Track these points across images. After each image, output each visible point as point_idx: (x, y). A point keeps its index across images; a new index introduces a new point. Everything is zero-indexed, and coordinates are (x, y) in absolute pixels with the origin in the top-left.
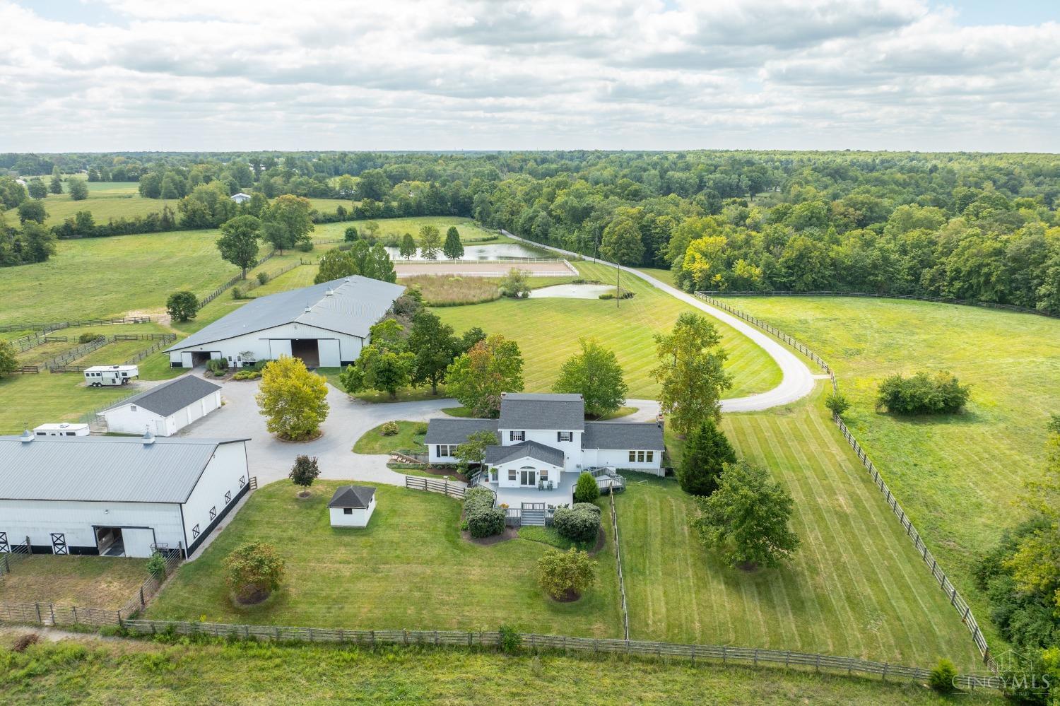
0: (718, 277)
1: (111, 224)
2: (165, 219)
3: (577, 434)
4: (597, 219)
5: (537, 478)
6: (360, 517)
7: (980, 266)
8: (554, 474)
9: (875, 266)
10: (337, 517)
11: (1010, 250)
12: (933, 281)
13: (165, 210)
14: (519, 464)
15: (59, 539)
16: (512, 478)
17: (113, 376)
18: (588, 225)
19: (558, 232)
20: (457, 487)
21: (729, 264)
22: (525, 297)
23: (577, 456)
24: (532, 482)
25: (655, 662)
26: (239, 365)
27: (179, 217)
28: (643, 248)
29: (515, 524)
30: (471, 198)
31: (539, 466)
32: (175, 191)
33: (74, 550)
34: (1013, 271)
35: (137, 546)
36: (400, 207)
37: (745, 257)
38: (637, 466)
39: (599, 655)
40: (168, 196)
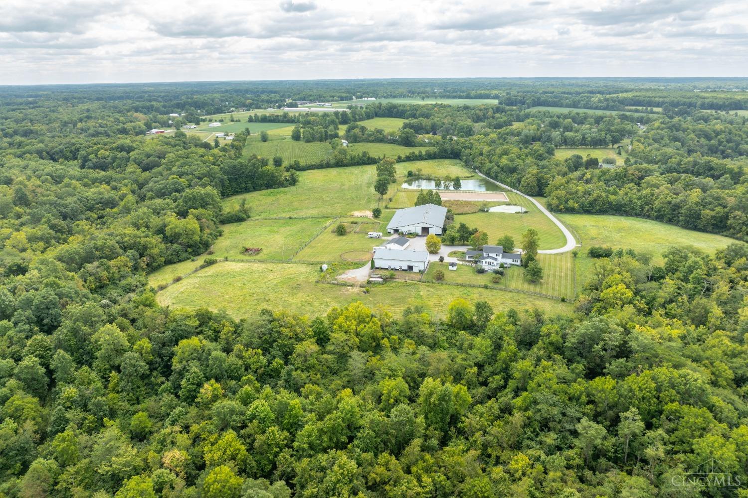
0: (562, 206)
1: (306, 164)
2: (327, 163)
3: (501, 255)
4: (520, 173)
6: (455, 268)
7: (662, 207)
8: (495, 263)
9: (626, 204)
10: (450, 268)
11: (673, 202)
12: (648, 211)
13: (327, 158)
14: (488, 260)
15: (400, 268)
16: (486, 263)
17: (376, 235)
18: (515, 175)
19: (502, 176)
20: (474, 265)
21: (567, 201)
22: (487, 211)
23: (500, 260)
24: (490, 264)
25: (511, 292)
26: (406, 234)
27: (332, 162)
28: (537, 189)
29: (487, 271)
30: (460, 150)
31: (492, 261)
33: (403, 270)
34: (674, 210)
35: (415, 270)
36: (426, 154)
37: (573, 199)
38: (514, 263)
39: (501, 290)
40: (308, 141)
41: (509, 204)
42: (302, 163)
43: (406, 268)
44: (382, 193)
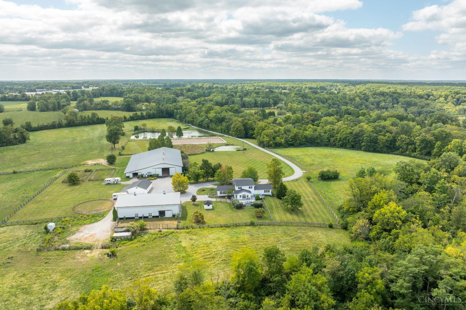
0: (271, 142)
1: (38, 126)
2: (59, 124)
3: (253, 187)
4: (228, 122)
5: (246, 197)
6: (211, 207)
7: (346, 137)
8: (250, 195)
9: (317, 137)
10: (206, 207)
11: (354, 132)
12: (334, 141)
13: (59, 120)
14: (242, 194)
15: (150, 214)
16: (240, 197)
17: (114, 181)
18: (224, 124)
19: (213, 125)
20: (228, 201)
21: (274, 138)
22: (213, 151)
23: (254, 192)
24: (245, 198)
25: (280, 225)
26: (146, 176)
27: (64, 122)
28: (244, 132)
29: (245, 206)
30: (173, 111)
31: (246, 194)
32: (45, 108)
33: (153, 217)
34: (356, 138)
35: (168, 214)
36: (147, 115)
37: (279, 136)
38: (266, 193)
39: (269, 225)
40: (42, 110)
41: (227, 145)
42: (34, 125)
43: (157, 214)
44: (114, 143)
